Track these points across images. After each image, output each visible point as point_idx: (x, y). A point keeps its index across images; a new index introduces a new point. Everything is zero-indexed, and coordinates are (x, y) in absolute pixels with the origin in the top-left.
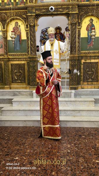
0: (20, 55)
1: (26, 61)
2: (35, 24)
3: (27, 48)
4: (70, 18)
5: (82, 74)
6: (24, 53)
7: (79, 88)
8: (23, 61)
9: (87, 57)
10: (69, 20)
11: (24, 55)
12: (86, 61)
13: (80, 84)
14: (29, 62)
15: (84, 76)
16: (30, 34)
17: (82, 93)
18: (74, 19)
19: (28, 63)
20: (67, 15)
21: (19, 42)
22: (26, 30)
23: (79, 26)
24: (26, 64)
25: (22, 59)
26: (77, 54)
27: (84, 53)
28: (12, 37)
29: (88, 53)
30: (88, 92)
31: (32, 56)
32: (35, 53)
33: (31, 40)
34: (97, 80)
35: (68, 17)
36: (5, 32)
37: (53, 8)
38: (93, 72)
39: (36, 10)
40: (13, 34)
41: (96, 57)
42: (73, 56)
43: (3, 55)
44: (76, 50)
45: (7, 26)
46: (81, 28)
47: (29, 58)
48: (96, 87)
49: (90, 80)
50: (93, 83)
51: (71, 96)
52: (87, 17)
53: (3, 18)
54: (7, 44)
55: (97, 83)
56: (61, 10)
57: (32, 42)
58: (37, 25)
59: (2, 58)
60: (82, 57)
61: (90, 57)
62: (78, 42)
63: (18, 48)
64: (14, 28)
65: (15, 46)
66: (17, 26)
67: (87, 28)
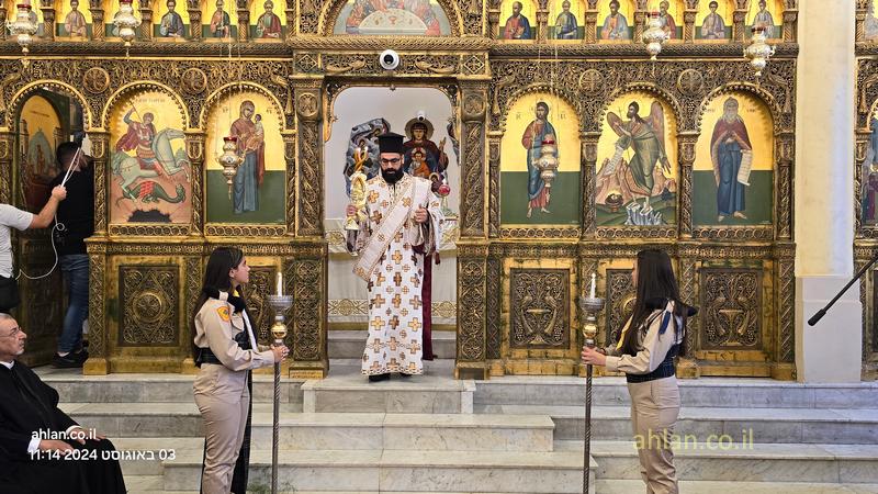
0: (255, 231)
1: (279, 258)
2: (320, 113)
3: (287, 204)
4: (458, 98)
5: (508, 314)
6: (272, 226)
7: (493, 372)
8: (270, 254)
9: (523, 247)
10: (454, 104)
11: (272, 232)
12: (522, 262)
13: (499, 357)
14: (291, 262)
15: (513, 322)
16: (303, 151)
17: (506, 394)
18: (474, 101)
19: (287, 264)
20: (450, 85)
21: (253, 181)
22: (284, 136)
23: (495, 127)
24: (280, 268)
25: (264, 250)
26: (486, 234)
27: (514, 233)
28: (224, 159)
29: (531, 233)
30: (528, 389)
31: (307, 239)
32: (321, 227)
33: (305, 174)
34: (566, 339)
35: (452, 93)
36: (198, 140)
37: (395, 55)
38: (549, 306)
39: (327, 59)
40: (230, 149)
41: (561, 251)
42: (469, 242)
43: (184, 231)
44: (482, 221)
45: (208, 114)
46: (501, 137)
47: (294, 245)
48: (560, 370)
49: (539, 340)
50: (549, 351)
51: (460, 406)
52: (527, 96)
53: (192, 84)
54: (202, 186)
55: (567, 351)
56: (424, 64)
57: (306, 184)
58: (329, 118)
59: (178, 241)
60: (505, 247)
61: (539, 247)
62: (490, 188)
63: (249, 205)
64: (238, 125)
65: (239, 195)
66: (249, 117)
67: (524, 137)
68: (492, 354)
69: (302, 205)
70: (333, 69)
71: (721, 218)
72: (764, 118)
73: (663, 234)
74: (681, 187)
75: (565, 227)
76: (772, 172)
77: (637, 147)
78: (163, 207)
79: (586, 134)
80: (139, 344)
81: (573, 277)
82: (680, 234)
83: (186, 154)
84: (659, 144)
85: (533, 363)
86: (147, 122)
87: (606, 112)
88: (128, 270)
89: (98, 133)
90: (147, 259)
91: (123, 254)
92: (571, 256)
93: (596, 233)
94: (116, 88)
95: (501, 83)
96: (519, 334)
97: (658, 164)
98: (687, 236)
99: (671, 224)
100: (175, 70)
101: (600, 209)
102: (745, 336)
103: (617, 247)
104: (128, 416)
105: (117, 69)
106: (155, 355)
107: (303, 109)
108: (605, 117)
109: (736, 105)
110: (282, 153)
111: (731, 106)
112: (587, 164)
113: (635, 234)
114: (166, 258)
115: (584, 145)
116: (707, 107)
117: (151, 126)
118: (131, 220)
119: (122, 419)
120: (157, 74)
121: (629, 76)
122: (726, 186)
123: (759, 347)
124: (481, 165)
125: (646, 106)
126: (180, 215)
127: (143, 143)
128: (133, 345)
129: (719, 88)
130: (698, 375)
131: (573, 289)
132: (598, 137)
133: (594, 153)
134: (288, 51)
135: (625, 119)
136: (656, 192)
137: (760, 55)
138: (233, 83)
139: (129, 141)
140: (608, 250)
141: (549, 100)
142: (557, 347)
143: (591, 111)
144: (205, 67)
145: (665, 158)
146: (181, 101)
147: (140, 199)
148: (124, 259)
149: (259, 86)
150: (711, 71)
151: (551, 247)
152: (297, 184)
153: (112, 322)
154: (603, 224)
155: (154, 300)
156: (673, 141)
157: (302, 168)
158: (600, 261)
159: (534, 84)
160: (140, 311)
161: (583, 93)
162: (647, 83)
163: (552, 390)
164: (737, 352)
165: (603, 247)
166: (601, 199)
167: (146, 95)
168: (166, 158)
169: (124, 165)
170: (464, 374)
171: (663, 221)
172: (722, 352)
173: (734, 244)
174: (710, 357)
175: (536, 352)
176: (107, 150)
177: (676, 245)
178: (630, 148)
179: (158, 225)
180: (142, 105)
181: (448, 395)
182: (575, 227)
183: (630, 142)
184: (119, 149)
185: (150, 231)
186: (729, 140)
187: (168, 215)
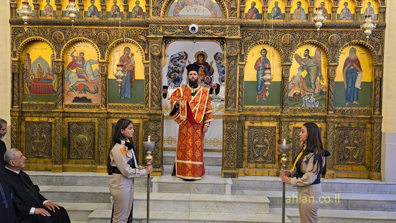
0: (130, 108)
1: (141, 120)
2: (161, 54)
3: (145, 95)
4: (225, 46)
5: (246, 147)
6: (138, 105)
7: (239, 175)
8: (137, 118)
9: (254, 116)
10: (223, 49)
11: (138, 108)
12: (253, 123)
13: (242, 167)
14: (147, 122)
15: (249, 151)
16: (153, 71)
17: (246, 185)
18: (233, 48)
19: (145, 123)
20: (222, 40)
21: (129, 84)
22: (144, 64)
23: (242, 60)
24: (141, 125)
26: (237, 111)
27: (250, 110)
28: (117, 75)
29: (258, 110)
30: (256, 182)
31: (154, 112)
32: (161, 106)
33: (154, 82)
34: (273, 159)
35: (222, 44)
36: (104, 65)
37: (196, 27)
38: (266, 144)
39: (165, 28)
40: (120, 70)
41: (272, 119)
42: (229, 114)
43: (98, 107)
44: (235, 104)
45: (109, 53)
46: (244, 65)
47: (149, 114)
48: (271, 174)
49: (261, 159)
50: (265, 165)
51: (225, 191)
52: (257, 46)
53: (102, 39)
54: (106, 87)
55: (274, 165)
56: (209, 31)
57: (154, 86)
58: (165, 56)
59: (95, 112)
60: (246, 116)
61: (262, 116)
62: (239, 89)
63: (128, 95)
64: (122, 58)
65: (123, 91)
66: (128, 54)
67: (256, 65)
68: (239, 166)
69: (152, 96)
70: (167, 33)
71: (347, 104)
72: (368, 57)
73: (319, 111)
74: (329, 89)
75: (274, 107)
76: (371, 82)
77: (308, 70)
78: (88, 96)
79: (285, 64)
80: (77, 159)
81: (277, 131)
82: (328, 111)
83: (99, 71)
84: (319, 69)
85: (258, 170)
86: (81, 56)
87: (294, 54)
88: (72, 124)
89: (59, 62)
90: (81, 119)
91: (70, 117)
92: (277, 121)
93: (288, 110)
94: (67, 41)
95: (245, 40)
96: (251, 156)
97: (318, 78)
98: (331, 112)
99: (324, 106)
100: (94, 32)
101: (290, 99)
102: (357, 159)
103: (298, 117)
104: (72, 193)
105: (67, 32)
106: (84, 163)
107: (153, 52)
108: (294, 56)
109: (355, 51)
110: (143, 72)
111: (353, 51)
112: (284, 78)
113: (307, 111)
114: (89, 119)
115: (284, 69)
116: (342, 52)
117: (83, 58)
118: (73, 101)
119: (70, 194)
120: (86, 34)
121: (305, 37)
122: (350, 89)
123: (364, 164)
124: (235, 78)
125: (313, 51)
126: (96, 99)
127: (79, 66)
128: (74, 159)
129: (348, 43)
130: (335, 177)
131: (277, 136)
132: (290, 65)
133: (288, 73)
134: (147, 25)
135: (303, 57)
136: (317, 92)
137: (369, 28)
138: (121, 39)
139: (73, 65)
140: (294, 118)
141: (267, 48)
142: (269, 163)
143: (287, 53)
144: (108, 31)
145: (321, 76)
146: (97, 47)
147: (77, 92)
148: (71, 120)
149: (133, 40)
150: (344, 35)
151: (267, 117)
152: (150, 86)
153: (64, 148)
154: (292, 106)
155: (84, 139)
156: (325, 67)
157: (152, 79)
158: (290, 123)
159: (261, 40)
160: (77, 143)
161: (283, 45)
162: (314, 41)
163: (267, 183)
164: (353, 166)
165: (292, 117)
166: (291, 94)
167: (81, 44)
168: (89, 73)
169: (70, 76)
170: (226, 175)
171: (320, 105)
172: (346, 166)
173: (353, 116)
174: (341, 169)
175: (259, 165)
176: (63, 70)
177: (326, 116)
178: (305, 71)
179: (86, 104)
180: (79, 48)
181: (219, 186)
182: (279, 107)
183: (305, 68)
184: (68, 69)
185: (82, 107)
186: (352, 67)
187: (90, 100)
